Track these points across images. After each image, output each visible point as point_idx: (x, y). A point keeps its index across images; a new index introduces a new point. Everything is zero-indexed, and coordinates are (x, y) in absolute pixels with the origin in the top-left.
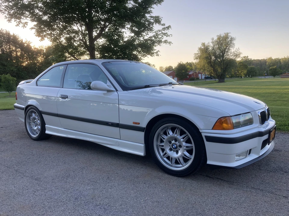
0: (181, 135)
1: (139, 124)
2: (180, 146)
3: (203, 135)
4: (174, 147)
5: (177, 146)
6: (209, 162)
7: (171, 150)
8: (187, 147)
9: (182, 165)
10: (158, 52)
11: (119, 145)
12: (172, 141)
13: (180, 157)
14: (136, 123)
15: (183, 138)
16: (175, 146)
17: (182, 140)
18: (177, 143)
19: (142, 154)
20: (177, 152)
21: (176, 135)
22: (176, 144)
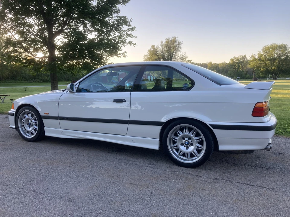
10: (125, 53)
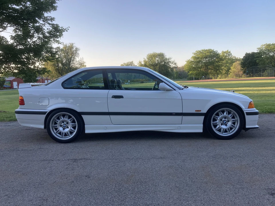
1: (200, 111)
2: (228, 121)
3: (245, 112)
5: (226, 122)
6: (247, 127)
7: (222, 124)
8: (233, 121)
11: (180, 128)
13: (229, 127)
14: (198, 111)
15: (231, 116)
16: (225, 121)
18: (226, 119)
19: (201, 131)
20: (226, 125)
21: (226, 115)
22: (226, 120)
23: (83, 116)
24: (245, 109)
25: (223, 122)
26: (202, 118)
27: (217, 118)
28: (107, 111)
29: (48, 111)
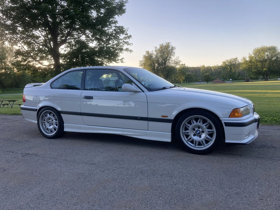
0: (203, 123)
1: (167, 117)
2: (203, 132)
3: (223, 122)
4: (197, 133)
5: (200, 132)
6: (227, 141)
7: (195, 135)
8: (208, 132)
9: (204, 146)
11: (146, 135)
12: (195, 129)
13: (203, 139)
14: (164, 116)
15: (206, 126)
17: (205, 127)
18: (200, 129)
19: (169, 140)
20: (200, 137)
21: (199, 124)
22: (199, 131)
23: (62, 115)
24: (224, 118)
25: (196, 132)
26: (170, 125)
27: (189, 127)
28: (80, 112)
29: (38, 108)
